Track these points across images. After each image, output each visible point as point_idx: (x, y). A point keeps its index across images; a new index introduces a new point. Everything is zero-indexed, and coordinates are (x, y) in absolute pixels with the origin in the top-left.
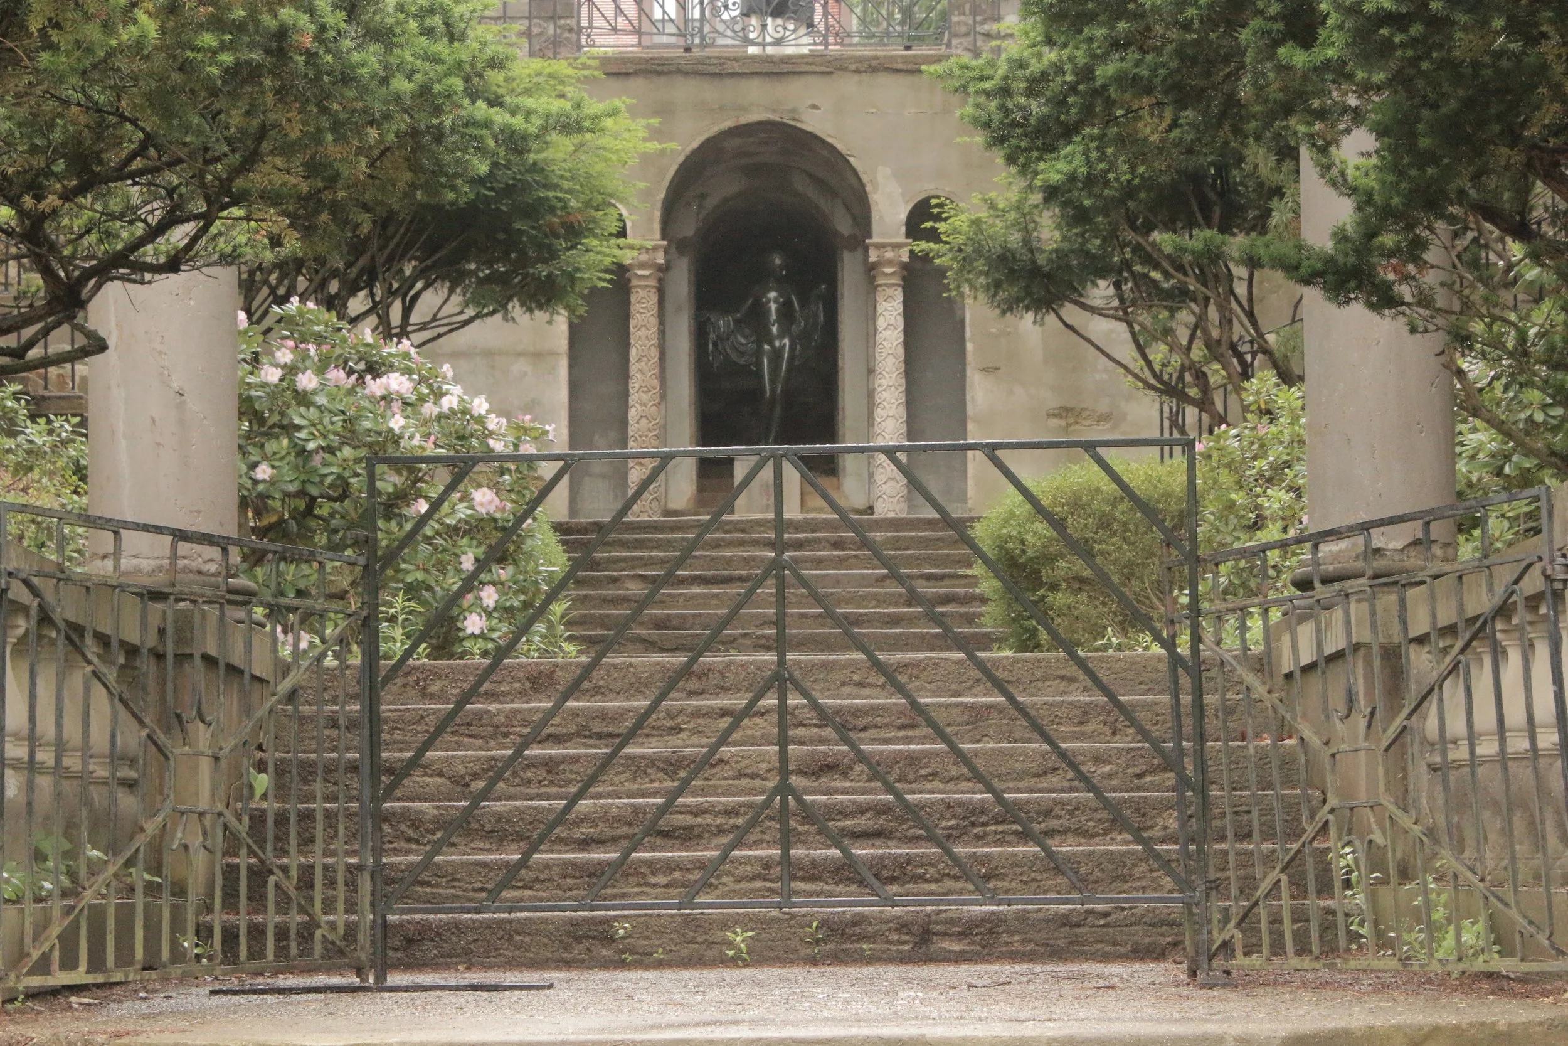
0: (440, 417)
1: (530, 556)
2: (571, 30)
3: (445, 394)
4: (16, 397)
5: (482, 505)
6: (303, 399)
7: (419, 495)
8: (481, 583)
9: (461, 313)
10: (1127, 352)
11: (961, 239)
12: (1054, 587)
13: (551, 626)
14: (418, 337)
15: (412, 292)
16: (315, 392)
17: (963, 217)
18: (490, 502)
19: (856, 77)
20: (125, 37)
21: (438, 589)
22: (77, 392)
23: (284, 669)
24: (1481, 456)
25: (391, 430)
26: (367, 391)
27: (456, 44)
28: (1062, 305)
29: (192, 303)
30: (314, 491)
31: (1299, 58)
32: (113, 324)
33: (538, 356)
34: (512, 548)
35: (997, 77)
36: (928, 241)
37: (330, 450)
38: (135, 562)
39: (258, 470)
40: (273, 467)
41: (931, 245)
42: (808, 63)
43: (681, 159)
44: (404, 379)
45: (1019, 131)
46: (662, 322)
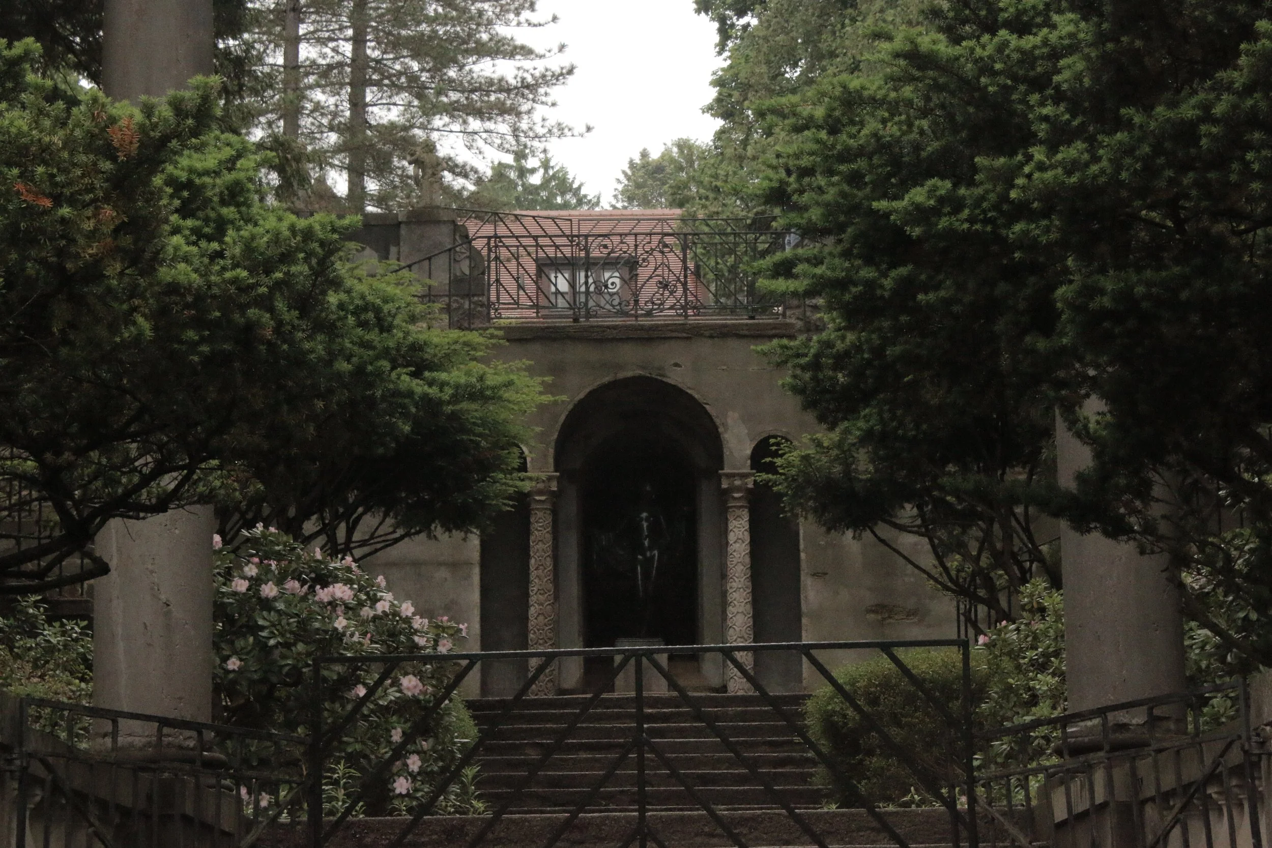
0: (375, 618)
1: (447, 729)
2: (482, 305)
3: (379, 600)
4: (36, 605)
5: (408, 689)
6: (266, 604)
7: (358, 681)
8: (407, 752)
9: (394, 532)
10: (928, 561)
11: (794, 471)
12: (870, 753)
13: (464, 787)
14: (358, 553)
15: (355, 516)
16: (275, 599)
17: (795, 454)
18: (415, 687)
19: (710, 341)
20: (127, 335)
21: (373, 757)
22: (85, 597)
23: (248, 825)
24: (1208, 647)
25: (336, 629)
26: (316, 598)
27: (385, 335)
28: (876, 524)
29: (177, 531)
30: (274, 679)
31: (1042, 344)
32: (114, 549)
33: (455, 566)
34: (432, 724)
35: (810, 355)
36: (767, 473)
37: (287, 645)
38: (130, 739)
39: (229, 662)
40: (241, 660)
41: (770, 476)
42: (672, 331)
43: (570, 407)
44: (346, 588)
45: (828, 396)
46: (555, 539)
